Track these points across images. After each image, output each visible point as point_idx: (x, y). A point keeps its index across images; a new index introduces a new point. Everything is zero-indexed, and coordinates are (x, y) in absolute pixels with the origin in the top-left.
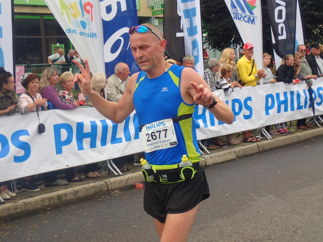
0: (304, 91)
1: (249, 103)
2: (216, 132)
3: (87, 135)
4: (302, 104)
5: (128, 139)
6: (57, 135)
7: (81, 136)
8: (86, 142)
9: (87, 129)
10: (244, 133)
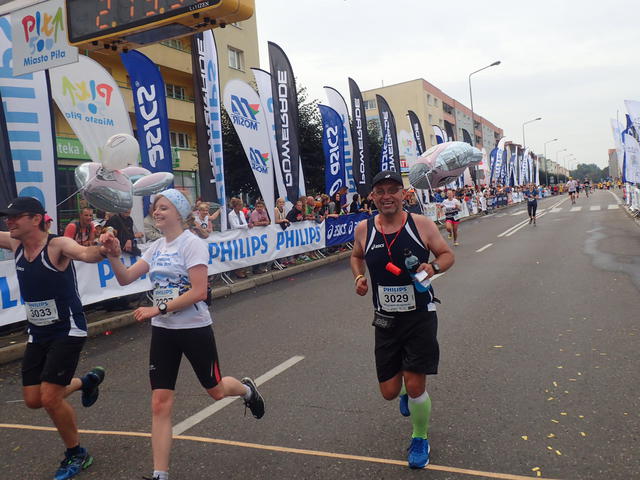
0: (306, 230)
1: (265, 239)
2: (238, 264)
4: (304, 240)
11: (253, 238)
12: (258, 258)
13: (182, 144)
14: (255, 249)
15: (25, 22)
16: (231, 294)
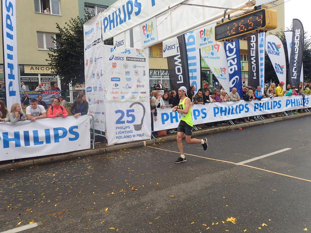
1: (280, 103)
2: (267, 112)
3: (224, 111)
5: (237, 113)
6: (215, 111)
7: (222, 111)
8: (223, 113)
9: (224, 109)
10: (276, 113)
11: (274, 102)
12: (276, 110)
13: (245, 60)
14: (274, 107)
15: (200, 32)
16: (263, 124)
